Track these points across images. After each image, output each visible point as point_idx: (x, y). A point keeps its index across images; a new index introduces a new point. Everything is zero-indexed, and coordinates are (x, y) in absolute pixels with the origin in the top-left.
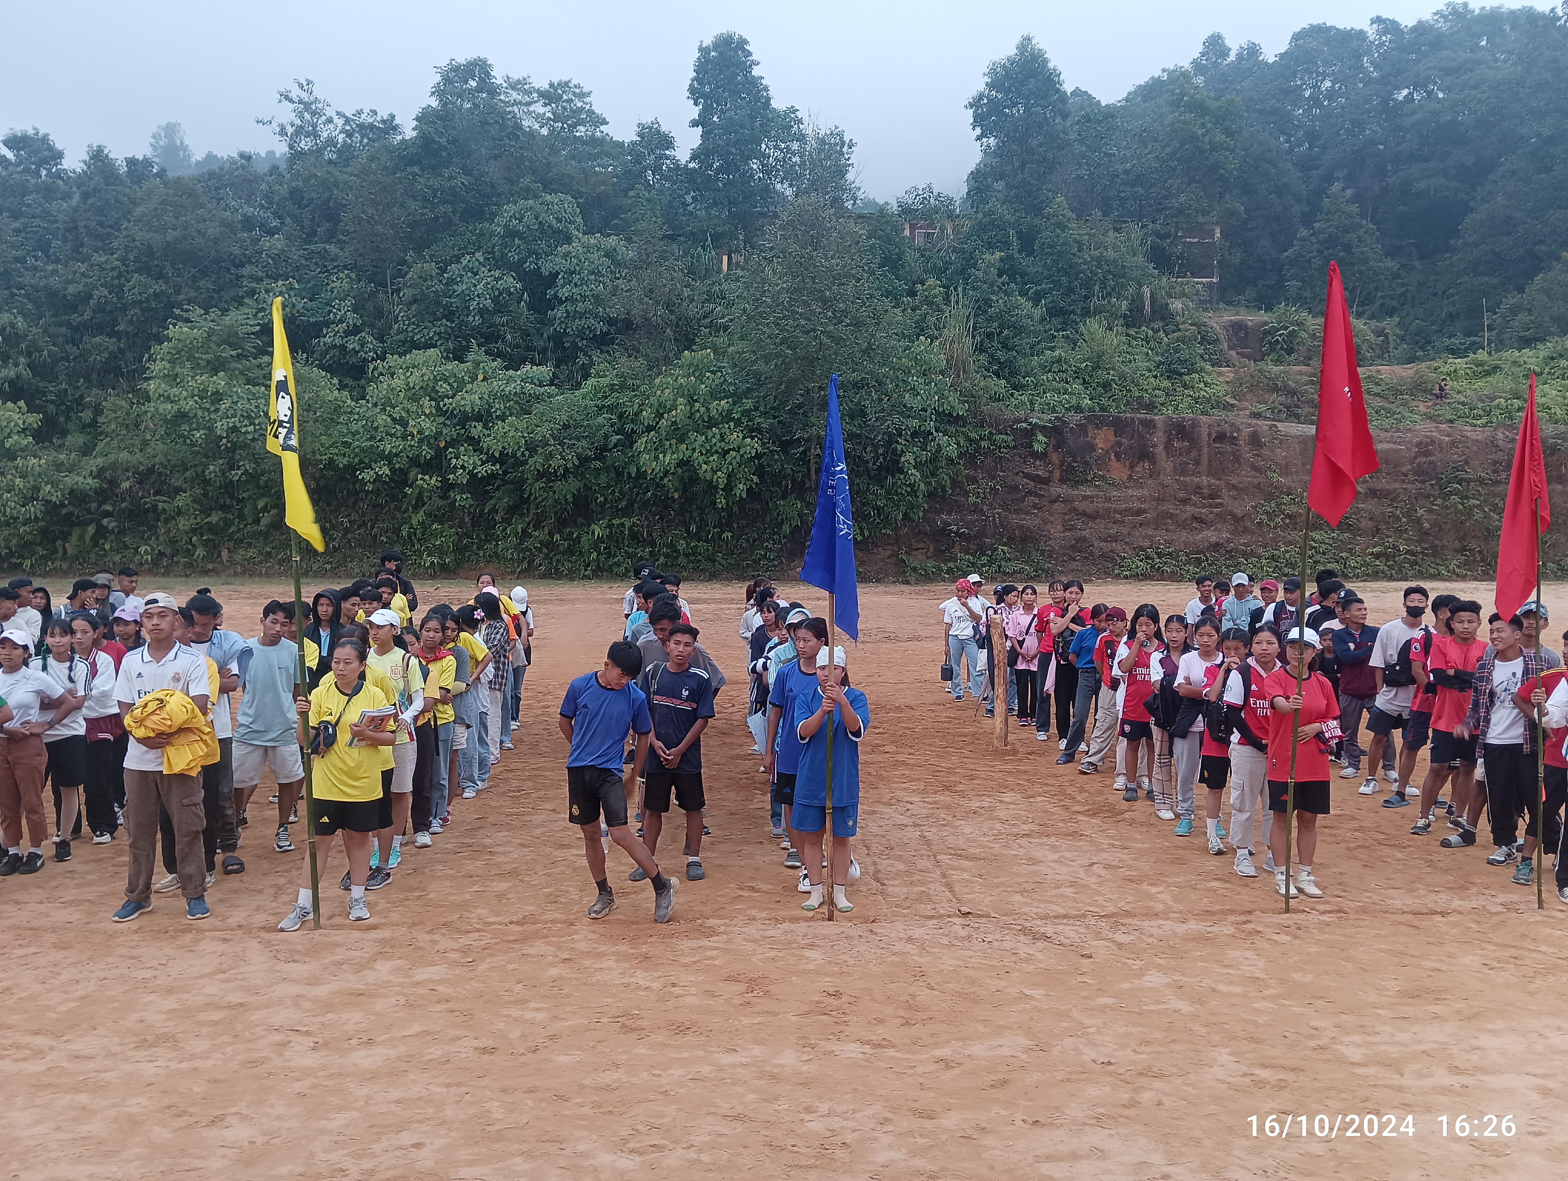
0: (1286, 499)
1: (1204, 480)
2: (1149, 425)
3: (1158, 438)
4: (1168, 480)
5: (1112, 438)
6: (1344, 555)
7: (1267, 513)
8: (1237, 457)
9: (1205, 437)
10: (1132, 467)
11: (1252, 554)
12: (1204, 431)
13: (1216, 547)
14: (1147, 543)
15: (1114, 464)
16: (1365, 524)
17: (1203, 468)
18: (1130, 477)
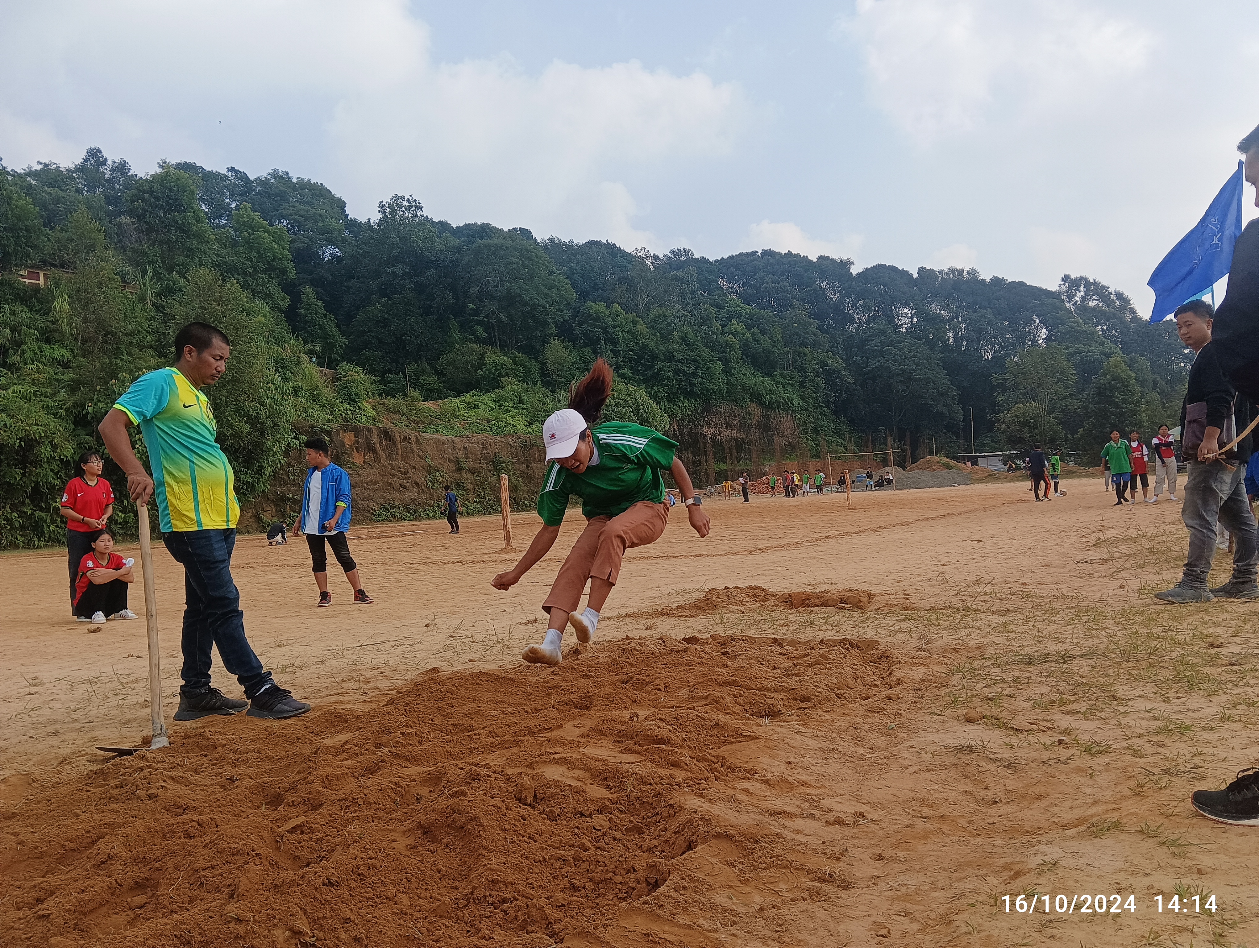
0: (438, 474)
1: (401, 464)
2: (369, 430)
3: (375, 439)
4: (386, 464)
5: (353, 438)
6: (467, 502)
7: (431, 482)
8: (412, 450)
9: (398, 438)
10: (364, 456)
11: (429, 505)
12: (397, 435)
13: (413, 501)
14: (383, 501)
15: (355, 454)
16: (470, 486)
17: (399, 457)
18: (364, 462)
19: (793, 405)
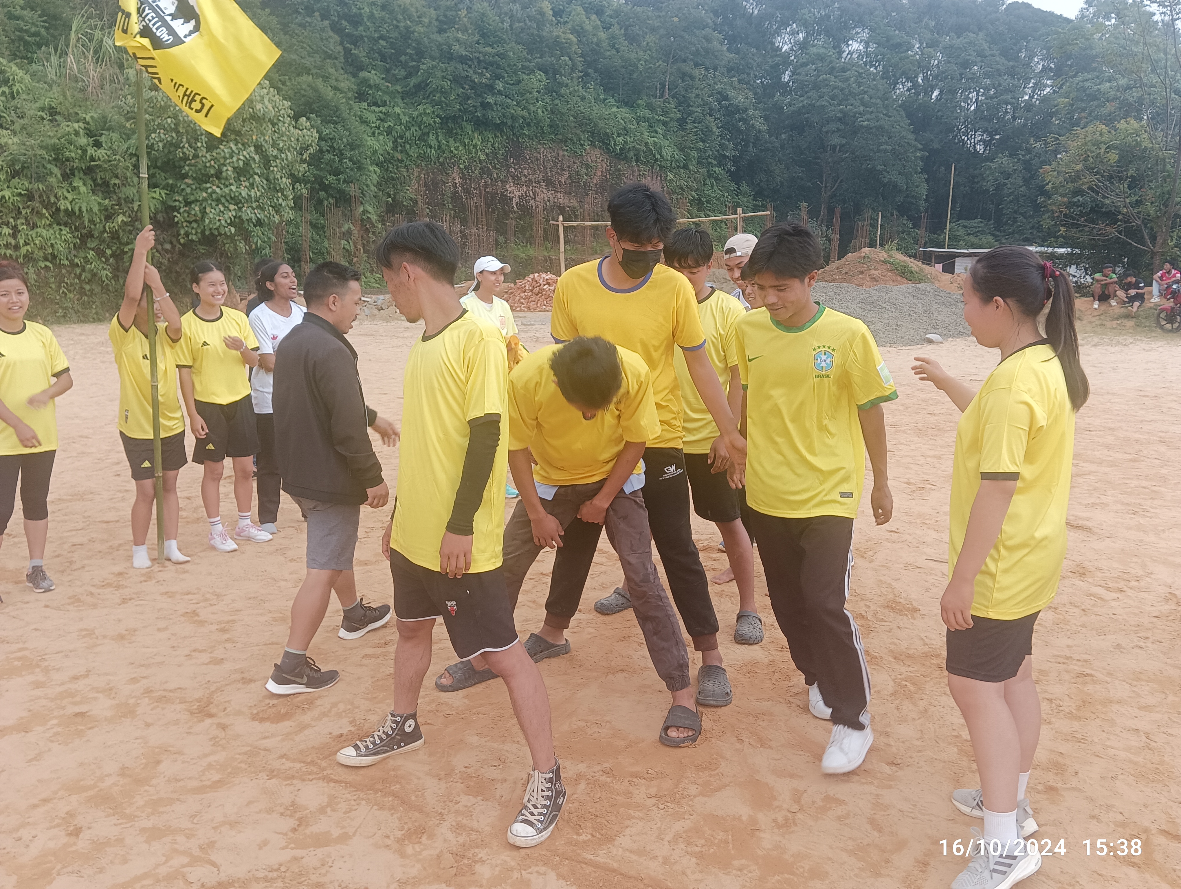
19: (662, 157)
